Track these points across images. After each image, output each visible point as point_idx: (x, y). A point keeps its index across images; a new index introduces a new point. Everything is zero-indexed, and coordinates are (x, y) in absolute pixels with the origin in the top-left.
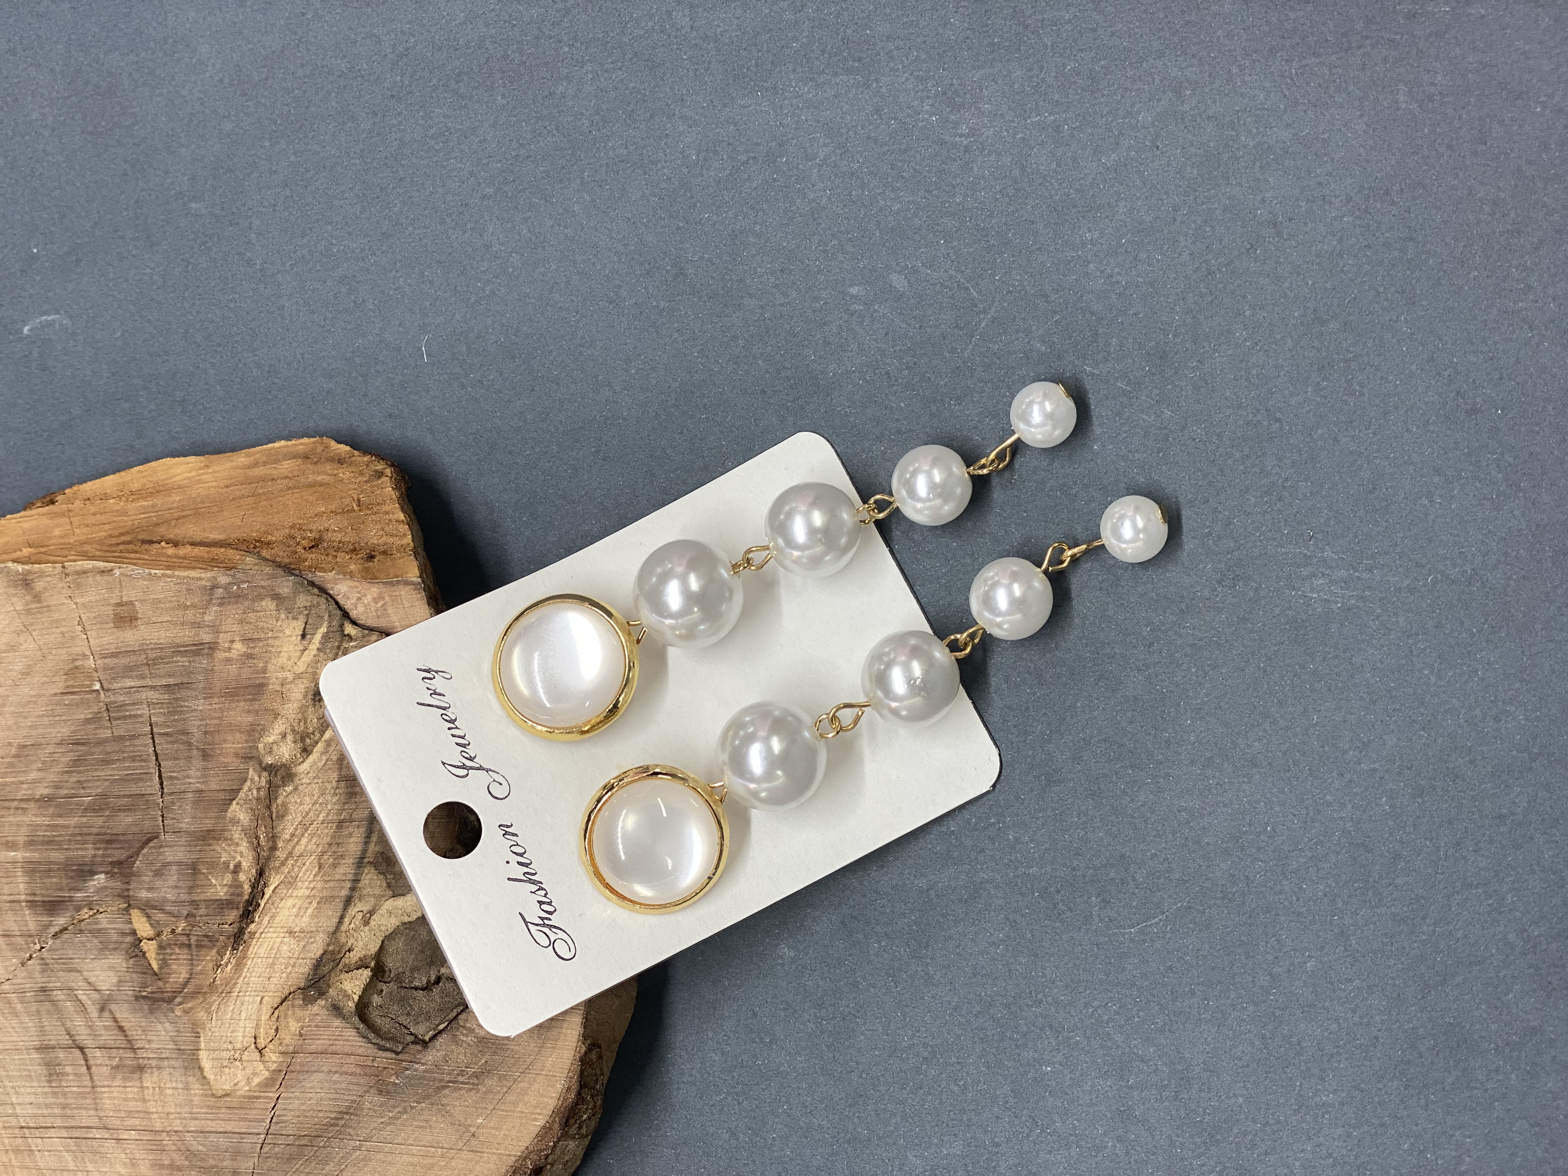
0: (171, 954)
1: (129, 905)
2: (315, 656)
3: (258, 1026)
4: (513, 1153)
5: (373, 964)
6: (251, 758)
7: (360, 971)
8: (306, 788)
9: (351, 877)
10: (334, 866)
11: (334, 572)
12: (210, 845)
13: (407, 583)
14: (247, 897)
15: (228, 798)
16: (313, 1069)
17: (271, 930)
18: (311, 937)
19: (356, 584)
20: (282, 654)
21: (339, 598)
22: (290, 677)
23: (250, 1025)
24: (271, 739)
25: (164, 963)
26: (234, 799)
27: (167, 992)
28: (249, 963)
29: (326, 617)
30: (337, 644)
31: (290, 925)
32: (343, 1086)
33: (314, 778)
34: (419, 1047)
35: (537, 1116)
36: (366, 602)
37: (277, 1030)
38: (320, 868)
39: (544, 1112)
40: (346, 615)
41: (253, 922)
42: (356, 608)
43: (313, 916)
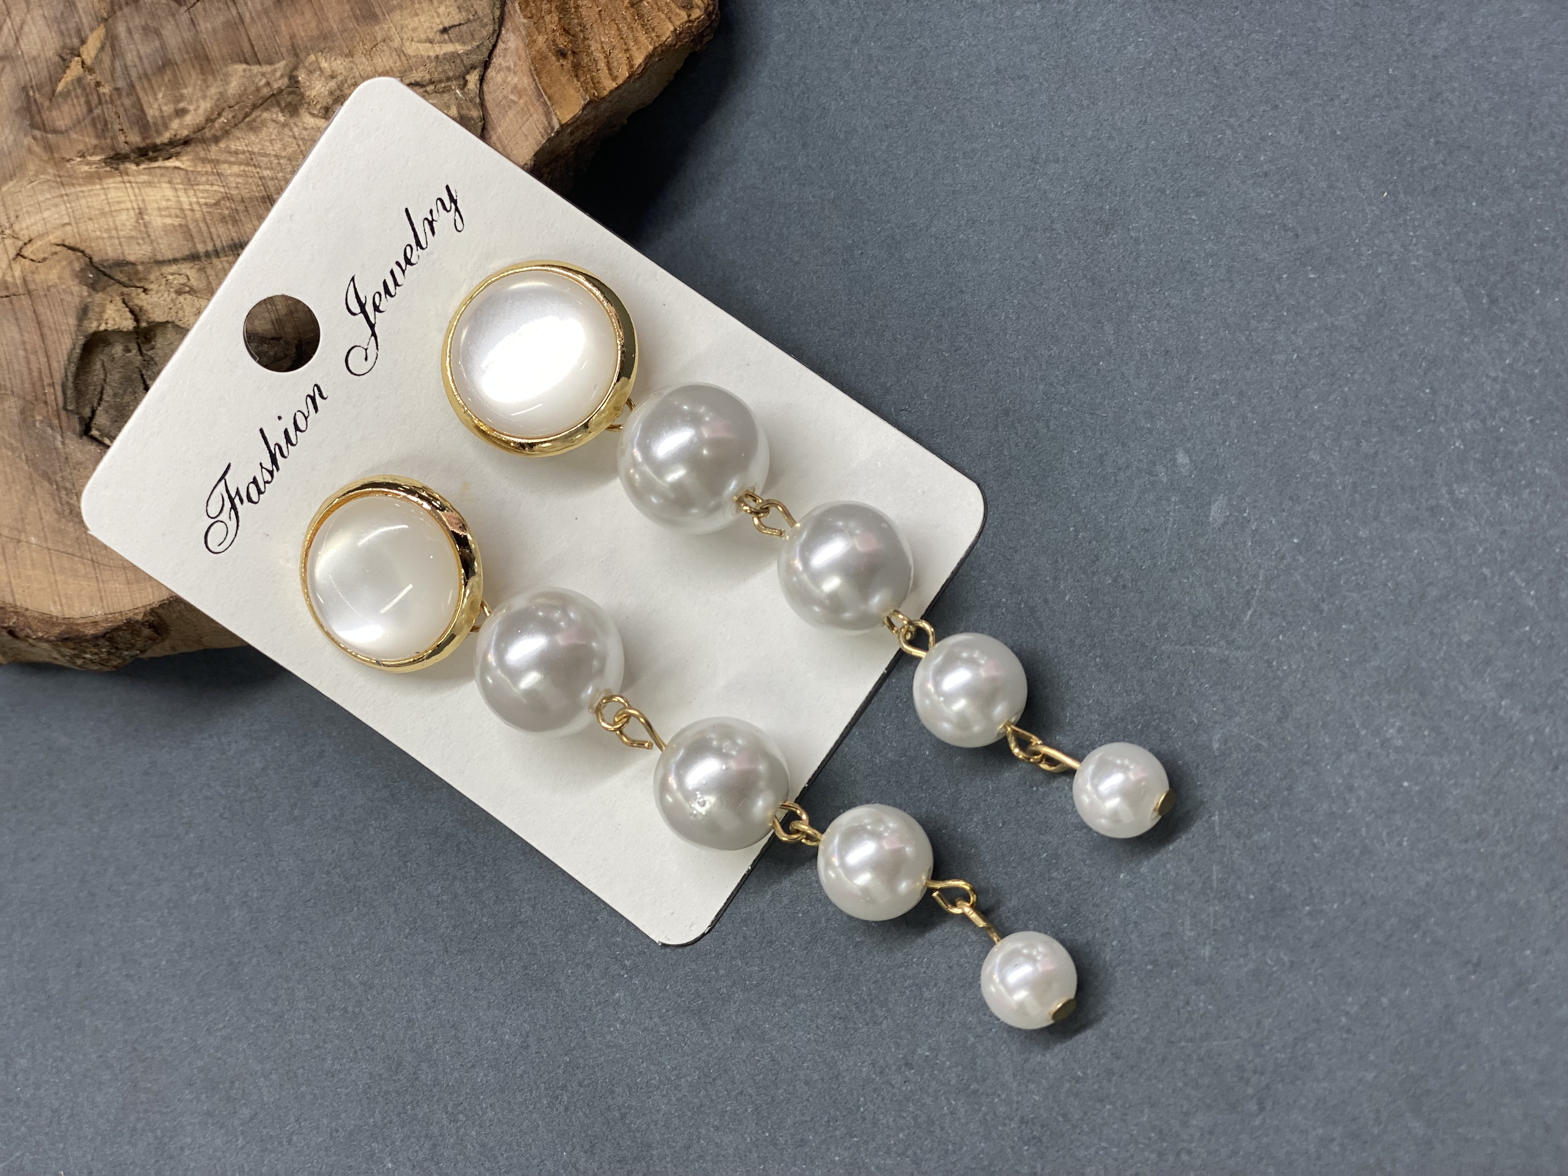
0: (77, 97)
1: (106, 20)
2: (429, 57)
3: (41, 236)
4: (17, 596)
5: (144, 324)
6: (296, 55)
7: (129, 315)
8: (289, 136)
9: (219, 245)
10: (223, 220)
11: (525, 21)
12: (194, 66)
13: (548, 114)
14: (158, 141)
15: (247, 55)
16: (22, 324)
17: (137, 190)
18: (143, 239)
19: (523, 55)
20: (416, 19)
21: (501, 46)
22: (396, 43)
23: (39, 228)
24: (324, 64)
25: (66, 94)
26: (247, 63)
27: (41, 117)
28: (98, 187)
29: (475, 44)
30: (451, 74)
31: (149, 207)
32: (17, 367)
33: (303, 139)
34: (78, 428)
35: (58, 603)
36: (509, 79)
37: (45, 259)
38: (215, 204)
39: (65, 608)
40: (486, 65)
41: (138, 164)
42: (498, 72)
43: (165, 226)
